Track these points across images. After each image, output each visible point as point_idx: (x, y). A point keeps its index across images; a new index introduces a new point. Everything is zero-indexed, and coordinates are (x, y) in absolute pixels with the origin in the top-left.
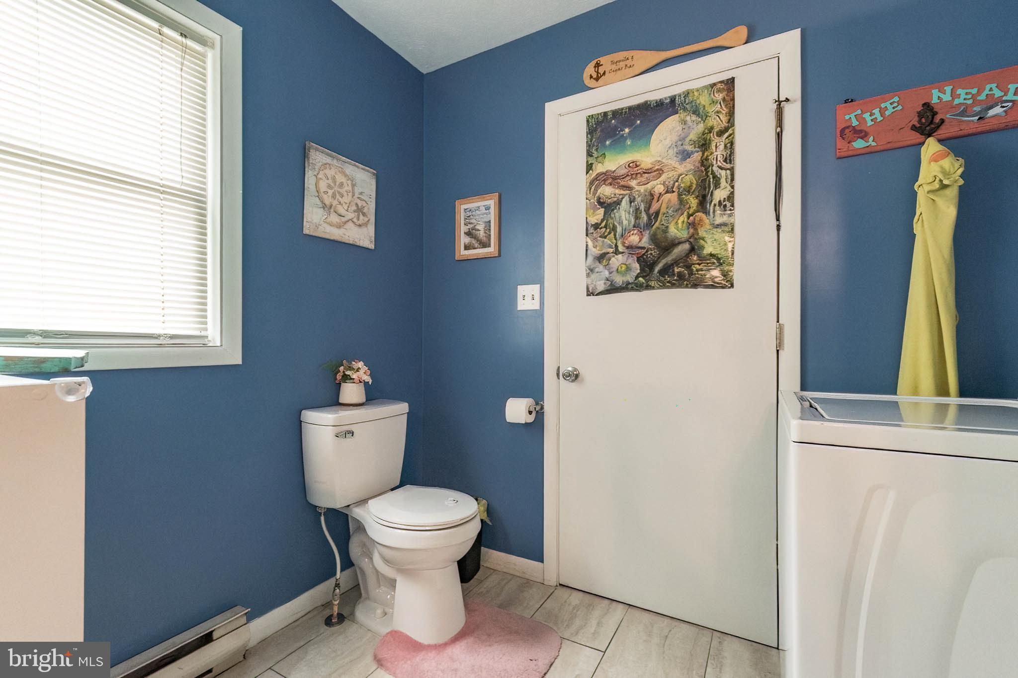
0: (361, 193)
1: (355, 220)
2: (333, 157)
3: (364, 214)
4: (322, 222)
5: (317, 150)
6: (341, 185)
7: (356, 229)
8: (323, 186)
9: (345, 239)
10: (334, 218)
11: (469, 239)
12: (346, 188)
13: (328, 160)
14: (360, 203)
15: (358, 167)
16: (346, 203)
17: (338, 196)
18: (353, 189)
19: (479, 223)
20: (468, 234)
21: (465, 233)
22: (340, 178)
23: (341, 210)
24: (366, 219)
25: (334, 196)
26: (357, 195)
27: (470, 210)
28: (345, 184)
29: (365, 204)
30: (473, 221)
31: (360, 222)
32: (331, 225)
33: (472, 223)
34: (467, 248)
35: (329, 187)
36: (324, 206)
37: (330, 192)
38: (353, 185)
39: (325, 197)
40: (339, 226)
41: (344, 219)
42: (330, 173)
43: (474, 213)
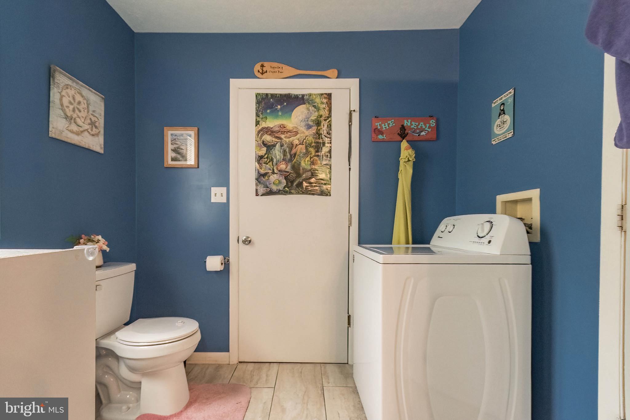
0: (94, 111)
1: (89, 130)
2: (73, 81)
3: (96, 127)
4: (65, 129)
5: (61, 73)
6: (79, 103)
7: (90, 138)
8: (65, 101)
9: (83, 144)
10: (74, 128)
11: (175, 154)
12: (83, 106)
13: (69, 82)
14: (93, 119)
15: (90, 91)
16: (83, 117)
17: (77, 111)
18: (88, 107)
19: (183, 144)
20: (174, 150)
21: (172, 150)
22: (78, 98)
23: (79, 121)
24: (97, 131)
25: (74, 110)
26: (91, 112)
27: (176, 135)
28: (82, 103)
29: (96, 120)
30: (177, 143)
31: (92, 133)
32: (72, 132)
33: (177, 144)
34: (173, 159)
35: (71, 103)
36: (66, 117)
37: (71, 107)
38: (88, 105)
39: (67, 110)
40: (78, 134)
41: (81, 129)
42: (71, 92)
43: (179, 138)
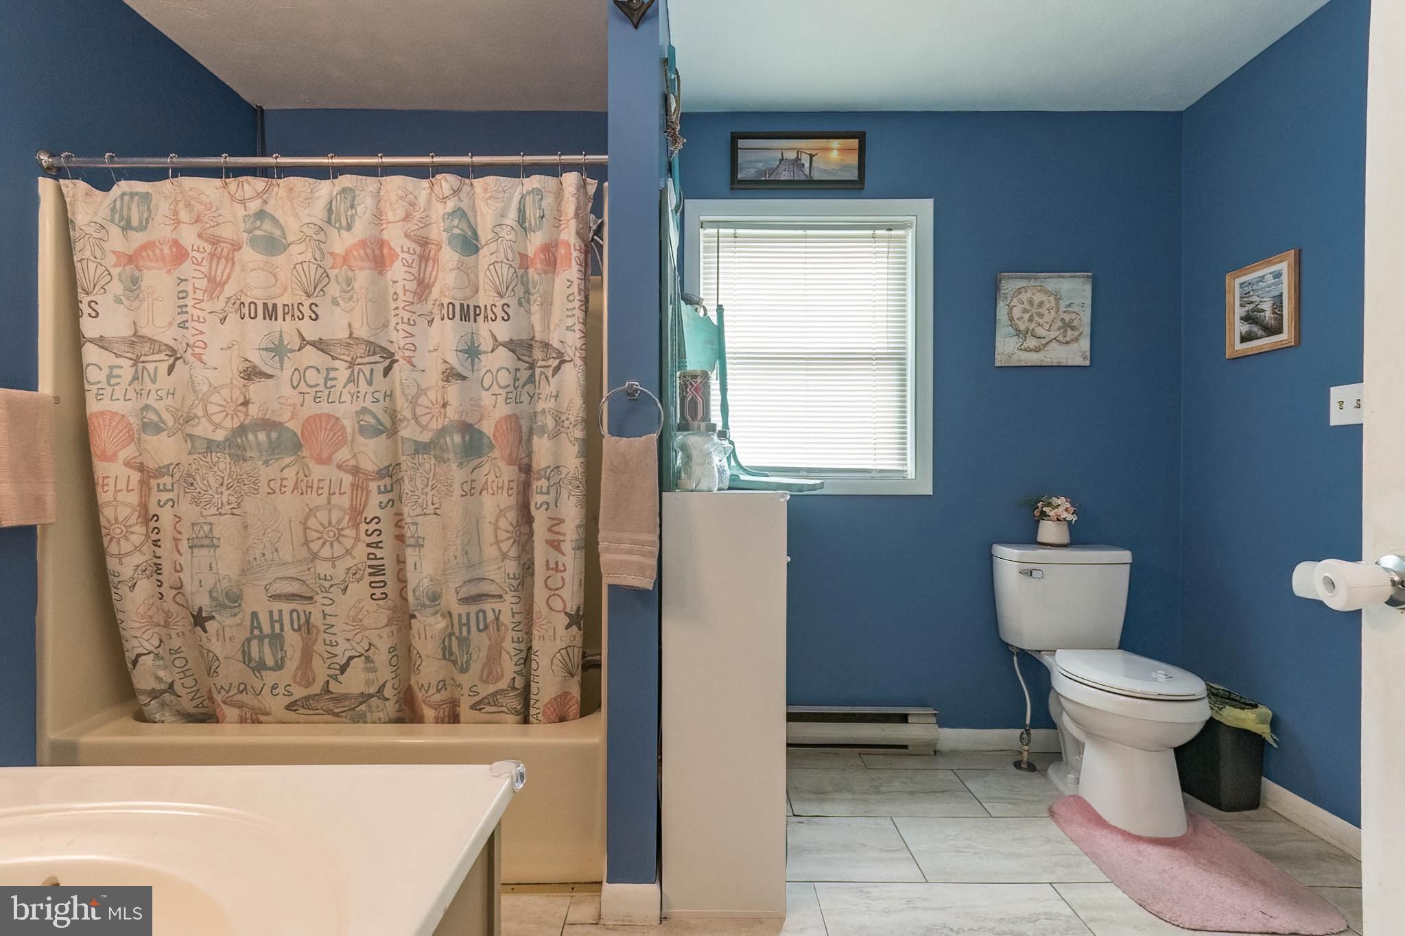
0: (1069, 305)
1: (1060, 338)
2: (1029, 278)
3: (1073, 328)
4: (1016, 350)
5: (1009, 278)
6: (1041, 304)
7: (1062, 347)
8: (1017, 312)
9: (1047, 362)
10: (1031, 342)
11: (1248, 326)
12: (1047, 306)
13: (1023, 283)
14: (1067, 317)
15: (1063, 277)
16: (1047, 323)
17: (1036, 318)
18: (1057, 305)
19: (1264, 300)
20: (1247, 319)
21: (1242, 319)
22: (1038, 297)
23: (1040, 331)
24: (1076, 333)
25: (1031, 320)
26: (1062, 309)
27: (1250, 284)
28: (1046, 303)
29: (1073, 316)
30: (1255, 299)
31: (1068, 339)
32: (1030, 350)
33: (1252, 302)
34: (1244, 339)
35: (1025, 311)
36: (1018, 332)
37: (1026, 316)
38: (1058, 299)
39: (1019, 323)
40: (1037, 350)
41: (1043, 341)
42: (1024, 296)
43: (1255, 287)
